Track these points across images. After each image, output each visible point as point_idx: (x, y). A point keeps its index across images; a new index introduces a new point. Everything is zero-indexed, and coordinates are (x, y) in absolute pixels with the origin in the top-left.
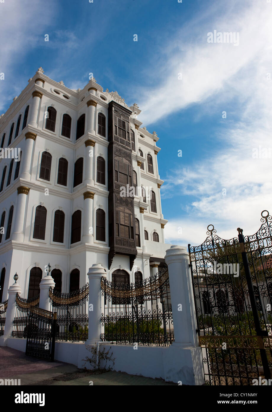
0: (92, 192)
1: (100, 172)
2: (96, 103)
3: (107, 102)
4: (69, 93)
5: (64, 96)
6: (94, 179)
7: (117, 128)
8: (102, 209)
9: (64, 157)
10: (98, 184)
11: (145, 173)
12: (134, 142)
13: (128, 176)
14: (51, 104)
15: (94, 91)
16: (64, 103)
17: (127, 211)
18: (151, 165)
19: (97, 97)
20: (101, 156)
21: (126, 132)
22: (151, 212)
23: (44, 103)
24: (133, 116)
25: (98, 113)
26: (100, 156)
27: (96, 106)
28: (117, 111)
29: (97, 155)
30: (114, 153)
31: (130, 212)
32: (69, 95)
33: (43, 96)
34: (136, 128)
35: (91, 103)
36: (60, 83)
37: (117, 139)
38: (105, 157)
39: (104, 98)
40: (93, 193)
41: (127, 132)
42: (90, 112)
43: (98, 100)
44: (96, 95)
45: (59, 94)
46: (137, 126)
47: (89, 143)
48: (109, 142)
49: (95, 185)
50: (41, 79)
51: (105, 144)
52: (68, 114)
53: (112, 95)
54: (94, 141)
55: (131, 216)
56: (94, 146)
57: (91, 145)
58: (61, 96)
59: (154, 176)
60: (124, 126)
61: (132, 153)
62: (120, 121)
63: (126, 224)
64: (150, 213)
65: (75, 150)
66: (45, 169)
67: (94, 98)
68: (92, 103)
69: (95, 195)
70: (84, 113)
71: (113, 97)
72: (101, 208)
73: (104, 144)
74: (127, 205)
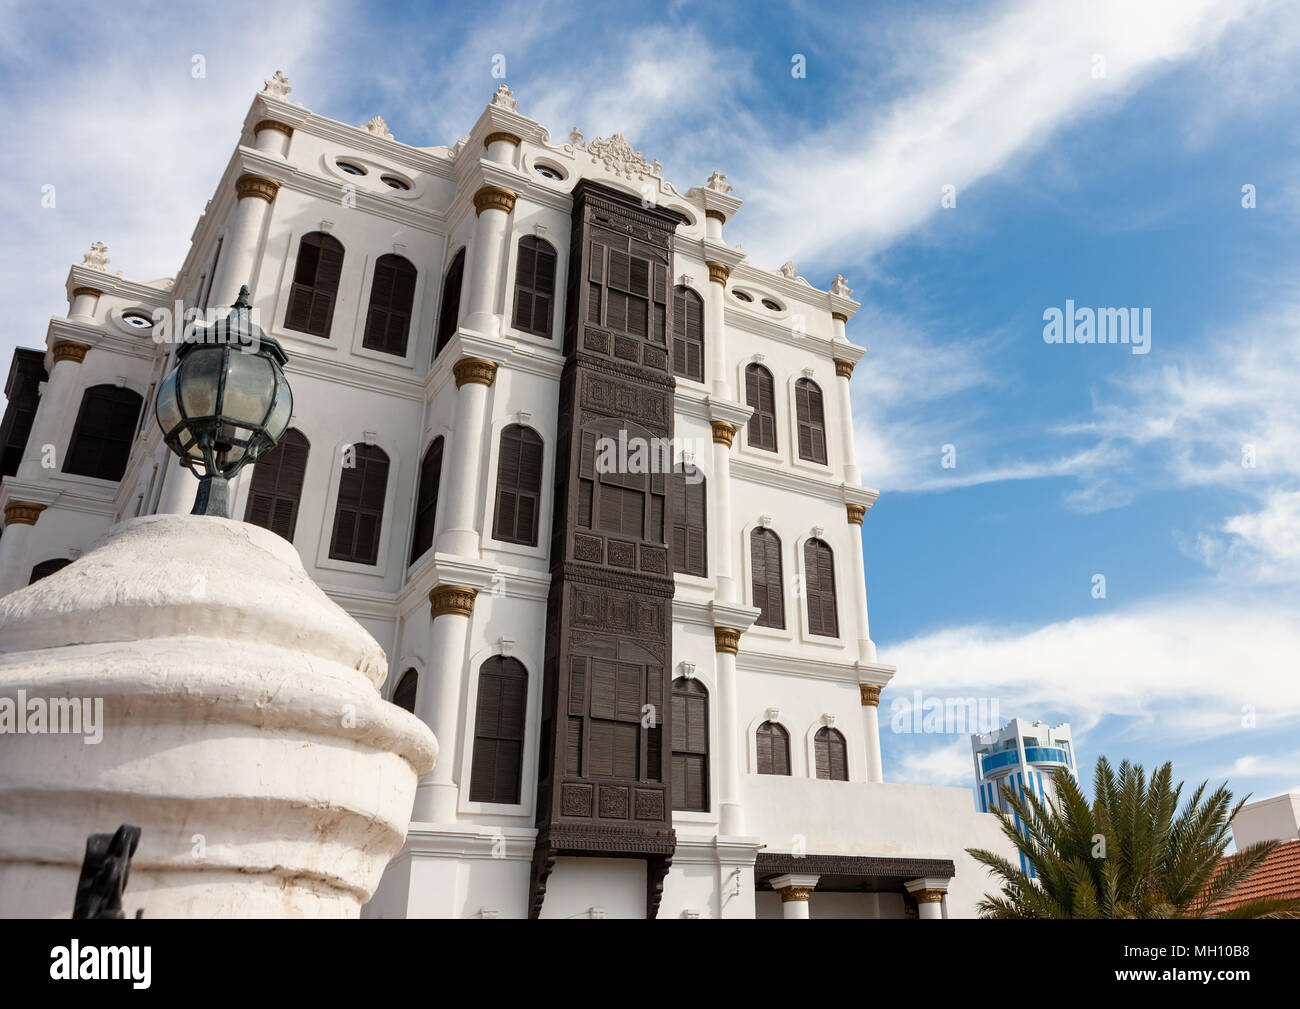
0: (465, 584)
1: (511, 490)
2: (509, 196)
3: (566, 187)
4: (410, 164)
5: (384, 179)
6: (479, 530)
7: (605, 292)
8: (511, 657)
9: (371, 438)
10: (499, 545)
11: (785, 467)
12: (702, 339)
13: (648, 497)
14: (321, 220)
15: (508, 149)
16: (384, 209)
17: (631, 655)
18: (814, 427)
19: (520, 173)
20: (523, 422)
21: (651, 305)
22: (807, 636)
23: (286, 222)
24: (700, 229)
25: (516, 236)
26: (517, 422)
27: (510, 210)
28: (606, 221)
29: (503, 419)
30: (577, 404)
31: (653, 661)
32: (412, 174)
33: (281, 190)
34: (713, 278)
35: (489, 198)
36: (371, 128)
37: (597, 341)
38: (544, 425)
39: (560, 170)
40: (469, 589)
41: (657, 304)
42: (482, 237)
43: (520, 182)
44: (515, 163)
45: (363, 173)
46: (719, 269)
47: (470, 371)
48: (564, 359)
49: (484, 553)
50: (274, 122)
51: (554, 370)
52: (399, 252)
53: (595, 151)
54: (490, 362)
55: (655, 675)
56: (490, 383)
57: (476, 379)
58: (373, 183)
59: (830, 475)
60: (639, 279)
61: (677, 390)
62: (616, 260)
63: (622, 717)
64: (802, 641)
65: (429, 404)
66: (274, 502)
67: (497, 178)
68: (490, 200)
69: (479, 598)
70: (462, 244)
71: (600, 162)
72: (507, 653)
73: (541, 366)
74: (632, 627)
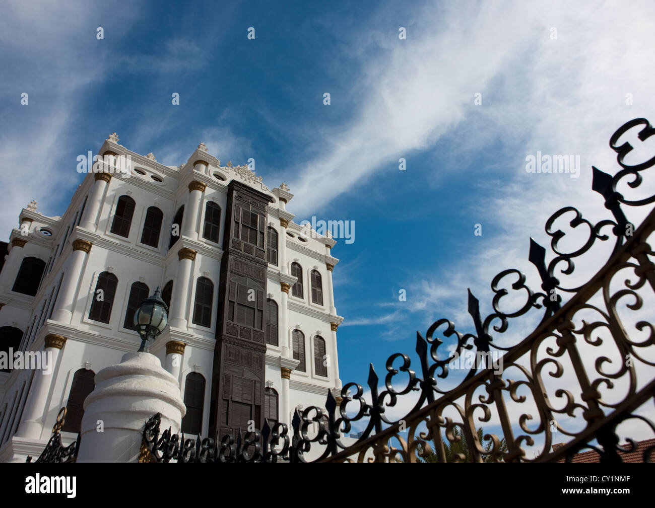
0: (182, 341)
1: (200, 304)
2: (203, 185)
3: (226, 183)
4: (163, 172)
5: (152, 177)
6: (187, 318)
7: (241, 226)
8: (199, 374)
9: (142, 280)
10: (195, 326)
11: (306, 305)
12: (277, 249)
13: (256, 311)
14: (127, 191)
15: (203, 167)
16: (152, 188)
17: (248, 375)
18: (318, 290)
19: (208, 176)
20: (206, 276)
21: (259, 232)
22: (315, 376)
23: (113, 191)
24: (276, 205)
25: (205, 201)
26: (203, 276)
27: (203, 191)
28: (242, 197)
29: (198, 274)
30: (229, 270)
31: (257, 379)
32: (163, 176)
33: (112, 178)
34: (282, 225)
35: (196, 185)
36: (148, 157)
37: (237, 245)
38: (215, 279)
39: (223, 177)
40: (183, 343)
41: (261, 232)
42: (192, 201)
43: (208, 180)
44: (206, 172)
45: (144, 174)
46: (284, 221)
47: (186, 254)
48: (223, 252)
49: (189, 329)
50: (111, 152)
51: (216, 255)
52: (157, 206)
53: (237, 170)
54: (194, 251)
55: (258, 385)
56: (193, 259)
57: (188, 257)
58: (147, 178)
59: (324, 310)
60: (254, 222)
61: (268, 269)
62: (245, 213)
63: (245, 401)
64: (312, 378)
65: (166, 267)
67: (200, 178)
68: (196, 186)
69: (187, 347)
70: (183, 204)
71: (239, 175)
72: (197, 371)
73: (213, 254)
74: (249, 364)
